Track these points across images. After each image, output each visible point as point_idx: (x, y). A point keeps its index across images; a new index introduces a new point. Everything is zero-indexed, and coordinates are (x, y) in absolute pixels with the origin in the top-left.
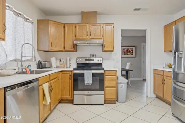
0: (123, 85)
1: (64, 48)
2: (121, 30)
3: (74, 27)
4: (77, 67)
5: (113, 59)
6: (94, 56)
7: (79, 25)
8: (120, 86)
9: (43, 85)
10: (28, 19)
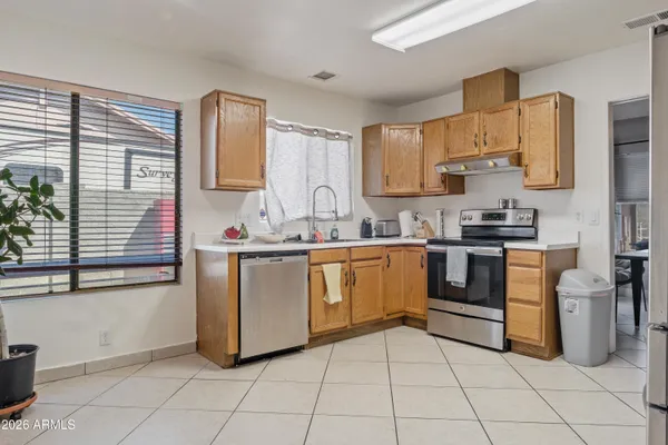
0: (577, 302)
1: (422, 185)
2: (610, 104)
3: (442, 127)
4: (463, 237)
5: (578, 214)
6: (510, 205)
7: (454, 119)
8: (566, 307)
9: (324, 266)
10: (338, 134)
